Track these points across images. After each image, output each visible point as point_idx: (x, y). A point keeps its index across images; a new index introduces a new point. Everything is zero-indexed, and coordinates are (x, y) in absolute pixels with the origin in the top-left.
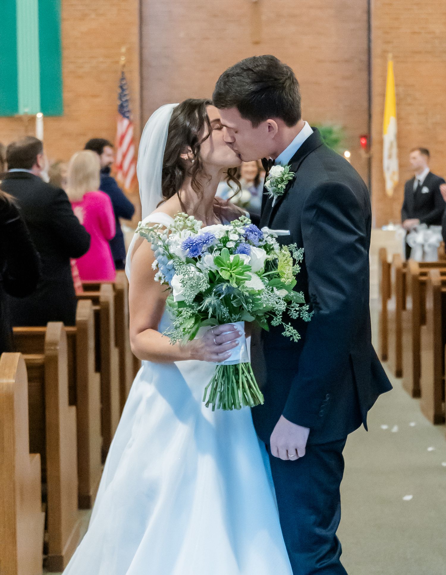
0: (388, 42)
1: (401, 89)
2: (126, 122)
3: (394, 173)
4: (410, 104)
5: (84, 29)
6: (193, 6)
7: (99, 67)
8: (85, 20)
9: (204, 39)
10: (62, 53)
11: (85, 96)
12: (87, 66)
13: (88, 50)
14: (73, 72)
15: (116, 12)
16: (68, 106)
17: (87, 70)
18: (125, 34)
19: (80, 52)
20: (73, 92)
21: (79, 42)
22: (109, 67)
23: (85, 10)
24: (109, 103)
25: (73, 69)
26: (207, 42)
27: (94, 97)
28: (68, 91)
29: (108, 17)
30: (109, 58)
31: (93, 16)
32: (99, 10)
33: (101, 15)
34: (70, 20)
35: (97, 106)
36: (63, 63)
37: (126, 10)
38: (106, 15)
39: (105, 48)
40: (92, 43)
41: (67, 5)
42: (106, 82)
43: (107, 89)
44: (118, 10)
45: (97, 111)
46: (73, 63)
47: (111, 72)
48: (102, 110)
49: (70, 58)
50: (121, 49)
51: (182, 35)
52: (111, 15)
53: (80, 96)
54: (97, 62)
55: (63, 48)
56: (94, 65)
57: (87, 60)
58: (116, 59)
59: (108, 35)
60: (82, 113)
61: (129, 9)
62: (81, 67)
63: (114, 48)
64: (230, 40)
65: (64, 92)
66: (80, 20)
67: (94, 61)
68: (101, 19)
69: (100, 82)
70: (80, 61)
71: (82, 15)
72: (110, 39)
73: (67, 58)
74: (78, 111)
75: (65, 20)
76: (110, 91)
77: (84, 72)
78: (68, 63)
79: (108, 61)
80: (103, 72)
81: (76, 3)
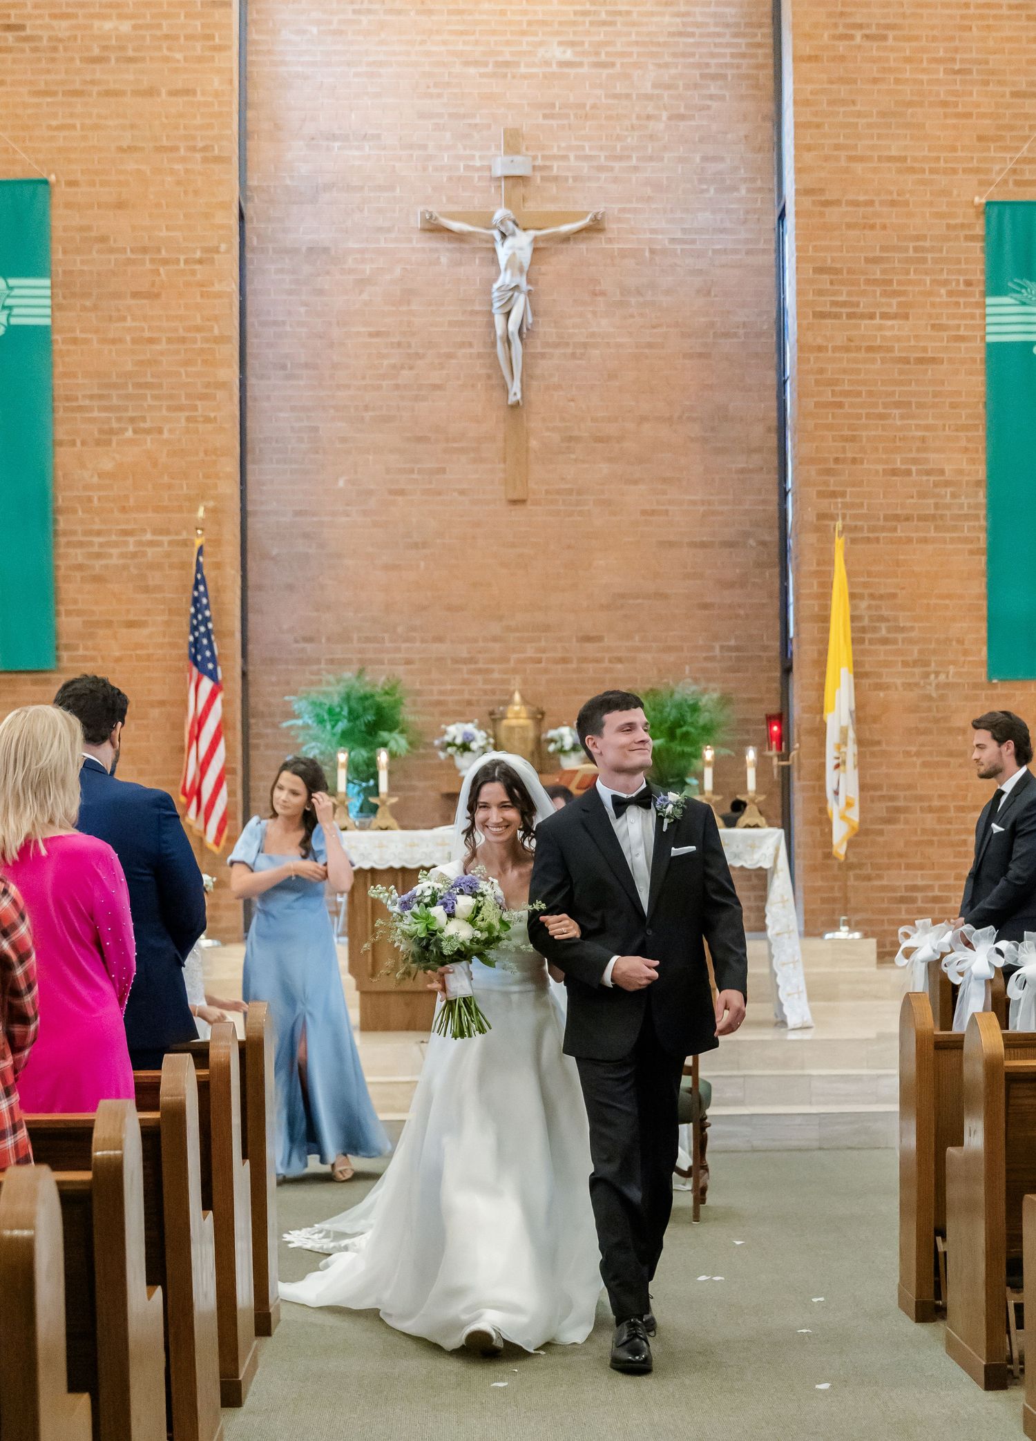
0: (834, 494)
1: (864, 604)
2: (207, 685)
3: (849, 805)
4: (885, 641)
5: (107, 465)
6: (368, 415)
7: (144, 554)
8: (109, 443)
9: (393, 492)
10: (55, 521)
11: (109, 624)
12: (115, 551)
13: (117, 514)
14: (80, 567)
15: (183, 423)
16: (68, 647)
17: (114, 561)
18: (207, 476)
19: (97, 519)
20: (79, 613)
21: (95, 496)
22: (168, 555)
23: (110, 418)
24: (167, 640)
25: (80, 560)
26: (400, 498)
27: (131, 624)
28: (68, 613)
29: (166, 435)
30: (168, 532)
31: (129, 434)
32: (143, 419)
33: (148, 431)
34: (73, 443)
35: (139, 646)
36: (56, 545)
37: (208, 420)
38: (160, 431)
39: (157, 509)
40: (126, 497)
41: (66, 409)
42: (159, 588)
43: (162, 607)
44: (188, 419)
45: (139, 658)
46: (81, 544)
47: (172, 566)
48: (149, 658)
49: (74, 533)
50: (196, 510)
51: (341, 483)
52: (171, 431)
53: (97, 624)
54: (140, 543)
55: (56, 511)
56: (131, 548)
57: (114, 538)
58: (184, 535)
59: (166, 479)
60: (100, 662)
61: (215, 418)
62: (99, 556)
63: (180, 509)
64: (455, 494)
65: (57, 614)
66: (98, 443)
67: (131, 540)
68: (149, 441)
69: (146, 590)
70: (97, 540)
71: (101, 431)
72: (170, 487)
73: (65, 534)
74: (93, 659)
75: (61, 444)
76: (170, 610)
77: (106, 567)
78: (68, 544)
79: (165, 539)
80: (152, 566)
81: (87, 402)
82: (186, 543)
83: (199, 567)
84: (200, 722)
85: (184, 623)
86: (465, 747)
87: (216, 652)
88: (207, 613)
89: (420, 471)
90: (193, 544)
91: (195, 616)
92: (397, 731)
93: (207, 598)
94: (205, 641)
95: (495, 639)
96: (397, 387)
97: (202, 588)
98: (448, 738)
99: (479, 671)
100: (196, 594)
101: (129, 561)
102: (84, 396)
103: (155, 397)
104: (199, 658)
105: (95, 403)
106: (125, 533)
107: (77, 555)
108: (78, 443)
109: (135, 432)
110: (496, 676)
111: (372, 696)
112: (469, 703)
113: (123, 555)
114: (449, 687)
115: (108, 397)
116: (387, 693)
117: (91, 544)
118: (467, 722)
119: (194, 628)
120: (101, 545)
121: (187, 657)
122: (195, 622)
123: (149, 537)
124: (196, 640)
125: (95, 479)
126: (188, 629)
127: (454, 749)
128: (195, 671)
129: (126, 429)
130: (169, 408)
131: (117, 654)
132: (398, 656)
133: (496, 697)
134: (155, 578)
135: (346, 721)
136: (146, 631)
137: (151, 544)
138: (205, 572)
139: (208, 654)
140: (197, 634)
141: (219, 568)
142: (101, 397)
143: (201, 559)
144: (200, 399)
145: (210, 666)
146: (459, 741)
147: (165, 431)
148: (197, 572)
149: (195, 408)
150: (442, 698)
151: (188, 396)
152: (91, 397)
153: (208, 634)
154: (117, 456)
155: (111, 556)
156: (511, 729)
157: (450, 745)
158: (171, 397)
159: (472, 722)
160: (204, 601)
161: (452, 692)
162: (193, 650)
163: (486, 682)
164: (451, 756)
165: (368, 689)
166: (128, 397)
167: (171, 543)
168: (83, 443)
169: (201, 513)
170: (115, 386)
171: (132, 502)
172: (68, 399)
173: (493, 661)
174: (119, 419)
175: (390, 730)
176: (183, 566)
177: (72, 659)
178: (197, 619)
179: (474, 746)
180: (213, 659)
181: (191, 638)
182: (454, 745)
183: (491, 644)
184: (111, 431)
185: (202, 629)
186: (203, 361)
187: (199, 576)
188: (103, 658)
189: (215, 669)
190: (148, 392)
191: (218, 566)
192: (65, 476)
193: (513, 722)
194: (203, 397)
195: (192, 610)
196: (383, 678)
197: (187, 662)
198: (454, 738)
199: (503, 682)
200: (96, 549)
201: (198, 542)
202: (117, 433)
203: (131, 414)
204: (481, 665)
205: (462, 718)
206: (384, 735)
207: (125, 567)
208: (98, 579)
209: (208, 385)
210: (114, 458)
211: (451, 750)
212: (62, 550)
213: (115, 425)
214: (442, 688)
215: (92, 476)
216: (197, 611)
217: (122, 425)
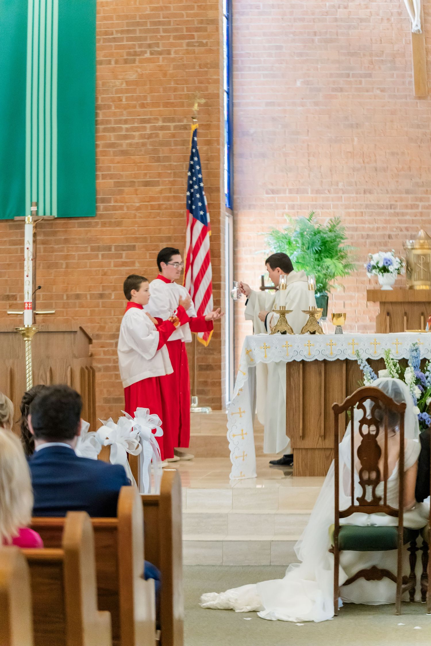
5: (133, 76)
6: (317, 38)
7: (157, 135)
8: (134, 61)
9: (335, 90)
10: (97, 115)
11: (132, 184)
12: (137, 134)
13: (138, 109)
14: (112, 145)
15: (185, 47)
16: (103, 201)
17: (136, 141)
18: (200, 82)
19: (125, 112)
20: (111, 177)
21: (124, 96)
22: (173, 136)
23: (134, 45)
24: (172, 194)
25: (113, 140)
26: (339, 94)
27: (147, 184)
28: (104, 177)
29: (173, 55)
30: (172, 120)
31: (148, 55)
32: (157, 45)
33: (160, 53)
34: (109, 62)
35: (152, 199)
36: (96, 131)
37: (201, 44)
38: (169, 53)
39: (166, 105)
40: (145, 97)
41: (105, 40)
42: (167, 159)
43: (169, 171)
44: (188, 45)
45: (153, 207)
46: (114, 130)
47: (176, 144)
48: (159, 207)
49: (108, 122)
50: (192, 105)
51: (298, 84)
52: (176, 52)
53: (123, 184)
54: (154, 128)
55: (97, 108)
56: (148, 132)
57: (136, 125)
58: (185, 122)
59: (173, 85)
60: (125, 211)
61: (207, 42)
62: (126, 137)
63: (182, 105)
64: (378, 92)
65: (96, 177)
66: (126, 62)
67: (148, 126)
68: (161, 59)
69: (158, 160)
70: (124, 126)
71: (129, 54)
72: (175, 90)
73: (102, 123)
74: (121, 208)
75: (101, 63)
76: (175, 174)
77: (130, 145)
78: (105, 130)
79: (172, 125)
80: (163, 144)
81: (119, 35)
82: (186, 128)
83: (194, 144)
84: (195, 251)
85: (184, 182)
86: (385, 270)
87: (206, 203)
88: (200, 176)
89: (354, 76)
90: (190, 129)
91: (190, 178)
92: (336, 257)
93: (200, 166)
94: (198, 196)
95: (407, 192)
96: (336, 20)
97: (196, 159)
98: (373, 263)
99: (397, 214)
100: (192, 162)
101: (146, 140)
102: (117, 32)
103: (165, 31)
104: (194, 207)
105: (125, 36)
106: (143, 121)
107: (112, 137)
108: (113, 62)
109: (151, 54)
110: (408, 217)
111: (319, 232)
112: (390, 237)
113: (142, 137)
114: (376, 225)
115: (134, 31)
116: (330, 231)
117: (121, 129)
118: (386, 252)
119: (190, 187)
120: (127, 130)
121: (185, 206)
122: (191, 182)
123: (160, 123)
124: (192, 194)
125: (124, 86)
126: (186, 187)
127: (378, 270)
128: (191, 216)
129: (145, 52)
130: (175, 38)
131: (138, 205)
132: (339, 203)
133: (409, 233)
134: (164, 152)
135: (300, 250)
136: (158, 189)
137: (162, 128)
138: (198, 147)
139: (200, 204)
140: (192, 190)
141: (208, 145)
142: (128, 31)
143: (196, 139)
144: (196, 31)
145: (202, 213)
146: (381, 265)
147: (172, 53)
148: (193, 148)
149: (192, 37)
150: (371, 233)
151: (188, 29)
152: (122, 32)
153: (200, 189)
154: (139, 70)
155: (133, 137)
156: (418, 256)
157: (374, 267)
158: (176, 30)
159: (391, 251)
160: (198, 167)
161: (378, 229)
162: (190, 202)
163: (400, 221)
164: (376, 275)
165: (316, 226)
166: (148, 31)
167: (176, 127)
168: (117, 62)
169: (196, 107)
170: (138, 24)
171: (149, 100)
172: (106, 33)
173: (406, 207)
174: (140, 46)
175: (332, 257)
176: (184, 143)
177: (106, 209)
178: (192, 180)
179: (391, 268)
180: (203, 208)
181: (188, 194)
182: (378, 267)
183: (404, 195)
184: (135, 54)
185: (196, 187)
186: (198, 6)
187: (194, 150)
188: (128, 208)
189: (205, 215)
190: (161, 27)
191: (208, 143)
192: (104, 84)
193: (419, 252)
194: (198, 30)
195: (189, 174)
196: (327, 219)
197: (184, 211)
198: (378, 263)
199: (413, 222)
200: (124, 133)
201: (194, 127)
202: (139, 55)
203: (149, 42)
204: (398, 210)
205: (385, 248)
206: (328, 261)
207: (144, 145)
208: (124, 153)
209: (201, 22)
210: (137, 71)
211: (374, 271)
212: (100, 134)
213: (138, 50)
214: (371, 226)
215: (122, 84)
216: (193, 174)
217: (143, 49)
